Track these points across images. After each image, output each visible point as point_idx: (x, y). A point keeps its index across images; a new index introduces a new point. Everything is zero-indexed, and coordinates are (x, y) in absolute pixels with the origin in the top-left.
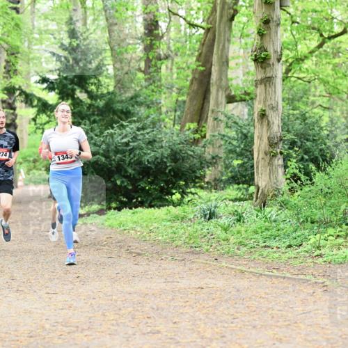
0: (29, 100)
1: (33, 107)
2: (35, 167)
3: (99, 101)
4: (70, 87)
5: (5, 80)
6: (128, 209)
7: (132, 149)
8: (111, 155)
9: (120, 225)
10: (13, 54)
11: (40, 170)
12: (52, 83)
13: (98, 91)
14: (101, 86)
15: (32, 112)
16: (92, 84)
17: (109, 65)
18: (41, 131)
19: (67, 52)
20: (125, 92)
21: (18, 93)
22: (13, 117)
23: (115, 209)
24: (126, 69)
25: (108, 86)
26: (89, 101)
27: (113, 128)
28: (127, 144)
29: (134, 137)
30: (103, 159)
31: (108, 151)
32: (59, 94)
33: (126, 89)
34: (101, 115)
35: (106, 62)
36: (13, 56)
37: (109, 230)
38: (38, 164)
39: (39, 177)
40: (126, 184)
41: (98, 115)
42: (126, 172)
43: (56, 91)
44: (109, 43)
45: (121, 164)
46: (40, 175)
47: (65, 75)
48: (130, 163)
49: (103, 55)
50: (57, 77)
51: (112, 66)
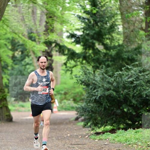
0: (61, 50)
1: (64, 55)
2: (65, 98)
3: (112, 51)
4: (91, 41)
5: (45, 36)
6: (132, 129)
7: (135, 86)
8: (120, 90)
9: (126, 140)
10: (51, 17)
11: (69, 100)
12: (78, 38)
13: (111, 44)
14: (114, 40)
15: (64, 58)
16: (107, 39)
17: (119, 25)
18: (70, 72)
19: (89, 16)
20: (131, 45)
21: (54, 45)
22: (51, 62)
23: (122, 129)
24: (132, 28)
25: (119, 40)
26: (105, 51)
27: (121, 70)
28: (132, 82)
29: (137, 77)
30: (114, 93)
31: (118, 87)
32: (83, 46)
33: (131, 43)
34: (114, 61)
35: (117, 23)
36: (51, 19)
37: (118, 144)
38: (67, 96)
39: (68, 105)
40: (131, 111)
41: (111, 61)
42: (131, 102)
43: (82, 43)
44: (120, 9)
45: (127, 97)
46: (69, 104)
47: (88, 32)
48: (133, 96)
49: (116, 18)
50: (82, 33)
51: (122, 26)
